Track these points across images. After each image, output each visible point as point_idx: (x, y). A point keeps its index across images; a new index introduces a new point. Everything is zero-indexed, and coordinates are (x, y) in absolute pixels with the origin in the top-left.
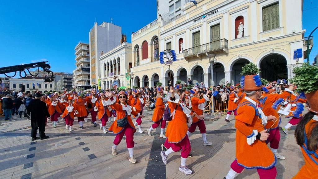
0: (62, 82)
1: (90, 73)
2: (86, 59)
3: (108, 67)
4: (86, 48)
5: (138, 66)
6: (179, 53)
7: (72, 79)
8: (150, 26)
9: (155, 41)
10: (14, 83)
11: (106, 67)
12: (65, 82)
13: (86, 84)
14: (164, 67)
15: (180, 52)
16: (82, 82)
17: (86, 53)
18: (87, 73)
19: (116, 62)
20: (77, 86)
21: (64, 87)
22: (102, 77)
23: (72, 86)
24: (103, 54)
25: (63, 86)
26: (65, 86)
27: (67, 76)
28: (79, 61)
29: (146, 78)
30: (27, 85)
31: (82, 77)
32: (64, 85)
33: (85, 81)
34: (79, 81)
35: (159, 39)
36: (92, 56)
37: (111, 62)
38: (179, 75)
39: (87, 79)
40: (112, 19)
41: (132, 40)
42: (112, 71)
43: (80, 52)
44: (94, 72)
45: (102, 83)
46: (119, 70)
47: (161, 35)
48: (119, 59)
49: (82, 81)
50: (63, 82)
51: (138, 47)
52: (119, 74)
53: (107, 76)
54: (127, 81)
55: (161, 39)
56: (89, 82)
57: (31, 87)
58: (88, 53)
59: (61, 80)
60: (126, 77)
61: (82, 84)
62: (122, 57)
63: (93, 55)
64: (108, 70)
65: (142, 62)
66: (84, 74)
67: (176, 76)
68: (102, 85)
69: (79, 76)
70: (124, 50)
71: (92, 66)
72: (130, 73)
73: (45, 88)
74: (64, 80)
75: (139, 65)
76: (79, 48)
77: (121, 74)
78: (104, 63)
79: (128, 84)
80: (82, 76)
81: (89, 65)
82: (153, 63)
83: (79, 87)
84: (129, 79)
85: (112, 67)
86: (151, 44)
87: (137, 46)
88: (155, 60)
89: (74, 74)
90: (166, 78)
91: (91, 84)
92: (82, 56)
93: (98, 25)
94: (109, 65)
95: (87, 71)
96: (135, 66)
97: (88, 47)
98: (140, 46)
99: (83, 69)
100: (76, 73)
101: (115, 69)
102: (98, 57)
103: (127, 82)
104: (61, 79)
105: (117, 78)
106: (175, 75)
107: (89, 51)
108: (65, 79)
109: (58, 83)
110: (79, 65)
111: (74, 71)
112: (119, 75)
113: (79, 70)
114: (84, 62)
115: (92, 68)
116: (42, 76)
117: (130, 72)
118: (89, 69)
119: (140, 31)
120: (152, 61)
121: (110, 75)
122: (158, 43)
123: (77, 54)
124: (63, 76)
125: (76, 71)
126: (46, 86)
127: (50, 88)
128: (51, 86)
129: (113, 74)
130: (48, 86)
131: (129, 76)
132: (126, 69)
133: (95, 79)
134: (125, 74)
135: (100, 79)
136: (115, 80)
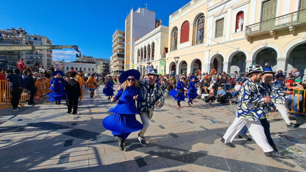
0: (101, 67)
2: (121, 45)
3: (142, 53)
4: (121, 36)
5: (176, 51)
6: (236, 31)
7: (109, 64)
8: (195, 2)
9: (199, 20)
10: (67, 66)
11: (139, 53)
12: (104, 67)
13: (121, 70)
14: (210, 50)
15: (238, 30)
16: (117, 67)
17: (122, 40)
18: (121, 59)
19: (151, 48)
20: (113, 70)
21: (103, 71)
22: (136, 62)
23: (109, 70)
24: (137, 40)
27: (105, 61)
28: (116, 48)
29: (184, 63)
30: (76, 68)
32: (103, 69)
33: (120, 66)
34: (114, 66)
35: (205, 17)
36: (127, 43)
37: (145, 47)
40: (147, 4)
41: (170, 22)
42: (145, 57)
43: (116, 39)
44: (128, 58)
45: (136, 68)
46: (153, 56)
47: (208, 11)
48: (153, 44)
49: (118, 66)
51: (177, 29)
52: (153, 59)
54: (161, 66)
55: (209, 16)
56: (123, 68)
57: (79, 69)
58: (124, 40)
61: (117, 69)
62: (157, 42)
63: (128, 41)
64: (142, 56)
65: (180, 46)
66: (119, 60)
67: (228, 61)
69: (115, 61)
70: (160, 34)
71: (126, 52)
72: (165, 59)
73: (88, 71)
74: (103, 65)
75: (176, 49)
76: (116, 35)
77: (155, 59)
78: (138, 49)
79: (162, 70)
80: (117, 62)
81: (124, 52)
82: (194, 47)
83: (115, 71)
84: (163, 65)
85: (145, 52)
86: (194, 24)
87: (175, 29)
88: (197, 43)
89: (111, 60)
90: (211, 64)
91: (125, 69)
92: (118, 43)
93: (134, 11)
94: (143, 51)
95: (122, 57)
96: (171, 51)
97: (124, 35)
98: (179, 28)
99: (119, 55)
100: (112, 59)
102: (133, 44)
103: (161, 69)
104: (101, 64)
105: (151, 63)
106: (226, 60)
107: (124, 38)
108: (104, 64)
109: (99, 66)
110: (115, 51)
111: (111, 58)
112: (153, 61)
113: (115, 56)
114: (119, 49)
115: (126, 54)
116: (87, 61)
117: (165, 57)
118: (124, 55)
119: (180, 10)
120: (193, 44)
121: (143, 60)
122: (203, 22)
123: (115, 42)
124: (102, 61)
125: (112, 57)
126: (89, 69)
127: (92, 71)
128: (93, 69)
129: (147, 60)
130: (91, 69)
131: (164, 61)
132: (160, 54)
133: (129, 65)
134: (159, 60)
135: (133, 65)
136: (148, 66)
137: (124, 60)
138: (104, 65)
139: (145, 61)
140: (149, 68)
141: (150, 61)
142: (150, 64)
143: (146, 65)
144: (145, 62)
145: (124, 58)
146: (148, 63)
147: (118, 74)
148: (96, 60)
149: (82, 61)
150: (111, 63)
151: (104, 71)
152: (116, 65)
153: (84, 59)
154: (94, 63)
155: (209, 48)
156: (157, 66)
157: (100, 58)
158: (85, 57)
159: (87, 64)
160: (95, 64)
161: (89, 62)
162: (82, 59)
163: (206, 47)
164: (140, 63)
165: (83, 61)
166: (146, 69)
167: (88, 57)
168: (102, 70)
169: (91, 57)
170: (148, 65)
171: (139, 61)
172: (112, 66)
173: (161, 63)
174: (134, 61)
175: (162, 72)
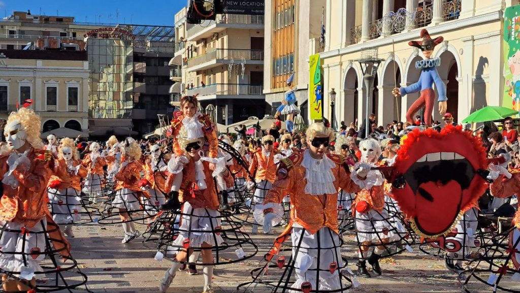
0: (122, 76)
1: (262, 22)
7: (168, 59)
12: (137, 77)
13: (239, 92)
16: (218, 75)
18: (244, 20)
21: (130, 105)
22: (336, 40)
23: (167, 97)
25: (127, 96)
26: (137, 99)
27: (144, 44)
32: (133, 92)
33: (237, 68)
34: (198, 72)
42: (399, 2)
49: (221, 67)
50: (127, 77)
52: (451, 15)
53: (364, 36)
54: (510, 61)
56: (256, 78)
59: (119, 64)
60: (506, 35)
61: (219, 86)
66: (227, 31)
68: (334, 93)
69: (204, 40)
73: (46, 107)
74: (130, 69)
79: (518, 88)
80: (218, 44)
89: (181, 35)
91: (267, 88)
95: (248, 12)
103: (506, 73)
104: (120, 60)
105: (440, 40)
108: (137, 58)
109: (107, 77)
116: (37, 45)
121: (385, 25)
124: (127, 44)
126: (52, 94)
127: (68, 108)
128: (73, 94)
129: (409, 22)
130: (62, 97)
133: (292, 58)
134: (497, 16)
135: (322, 56)
136: (418, 58)
137: (262, 31)
138: (141, 67)
139: (402, 27)
140: (424, 76)
141: (430, 29)
142: (430, 45)
143: (405, 55)
144: (397, 37)
145: (263, 14)
146: (415, 44)
147: (225, 117)
148: (93, 34)
149: (10, 47)
150: (180, 53)
151: (136, 106)
152: (214, 62)
153: (22, 32)
154: (81, 55)
156: (483, 61)
157: (116, 21)
158: (29, 23)
159: (40, 63)
160: (86, 64)
161: (48, 49)
162: (12, 32)
164: (363, 40)
165: (17, 45)
166: (403, 83)
167: (47, 20)
168: (127, 98)
169: (60, 20)
170: (422, 54)
171: (360, 33)
172: (184, 70)
173: (509, 36)
174: (327, 36)
175: (514, 95)
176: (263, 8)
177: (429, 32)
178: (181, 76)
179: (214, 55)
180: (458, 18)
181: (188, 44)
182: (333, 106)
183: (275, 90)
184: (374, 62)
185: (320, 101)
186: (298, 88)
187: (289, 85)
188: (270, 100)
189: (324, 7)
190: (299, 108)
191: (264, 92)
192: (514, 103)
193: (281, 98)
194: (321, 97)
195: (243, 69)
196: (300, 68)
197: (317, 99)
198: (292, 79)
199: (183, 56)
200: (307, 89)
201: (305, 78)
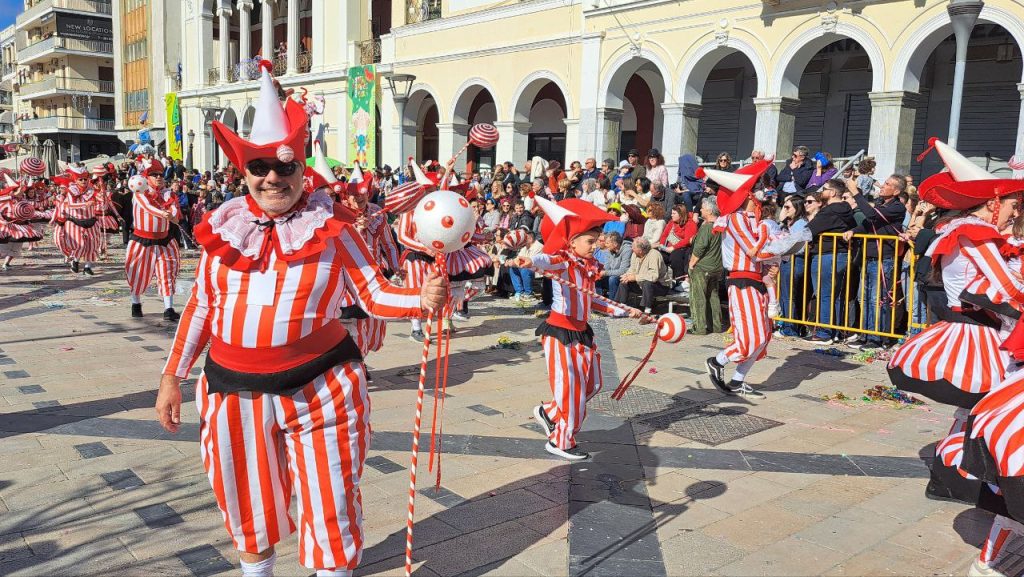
1: (110, 50)
3: (234, 21)
5: (435, 25)
11: (216, 20)
13: (86, 126)
14: (603, 37)
16: (60, 111)
18: (90, 48)
20: (33, 130)
22: (193, 80)
29: (478, 104)
31: (64, 81)
33: (82, 99)
34: (35, 102)
38: (697, 100)
39: (91, 88)
42: (256, 48)
44: (137, 45)
45: (194, 121)
46: (304, 48)
49: (63, 99)
52: (304, 68)
53: (222, 79)
54: (354, 118)
56: (106, 111)
60: (351, 92)
61: (62, 120)
64: (234, 36)
66: (70, 58)
67: (681, 100)
68: (192, 135)
69: (39, 66)
71: (123, 6)
72: (377, 68)
75: (439, 16)
77: (317, 69)
79: (361, 141)
80: (59, 72)
83: (42, 137)
84: (367, 111)
85: (256, 16)
89: (10, 55)
90: (609, 113)
91: (119, 124)
94: (240, 5)
95: (93, 38)
96: (409, 20)
99: (65, 23)
101: (280, 33)
103: (352, 127)
106: (675, 94)
112: (305, 77)
113: (38, 29)
117: (378, 59)
118: (108, 23)
121: (243, 70)
131: (370, 86)
132: (349, 37)
133: (146, 94)
134: (342, 74)
135: (179, 95)
137: (111, 61)
145: (111, 42)
150: (10, 77)
152: (54, 91)
155: (603, 23)
163: (589, 15)
164: (222, 82)
171: (218, 75)
172: (15, 98)
173: (353, 94)
174: (183, 74)
175: (358, 148)
176: (110, 35)
177: (281, 83)
178: (11, 104)
179: (53, 84)
180: (309, 71)
181: (20, 68)
182: (191, 147)
183: (129, 127)
184: (216, 110)
185: (179, 142)
186: (155, 126)
187: (143, 123)
188: (123, 137)
189: (179, 44)
190: (156, 148)
191: (116, 128)
192: (358, 154)
193: (134, 137)
194: (179, 137)
195: (90, 101)
196: (155, 106)
197: (177, 140)
198: (146, 116)
199: (14, 82)
200: (164, 129)
201: (161, 117)
